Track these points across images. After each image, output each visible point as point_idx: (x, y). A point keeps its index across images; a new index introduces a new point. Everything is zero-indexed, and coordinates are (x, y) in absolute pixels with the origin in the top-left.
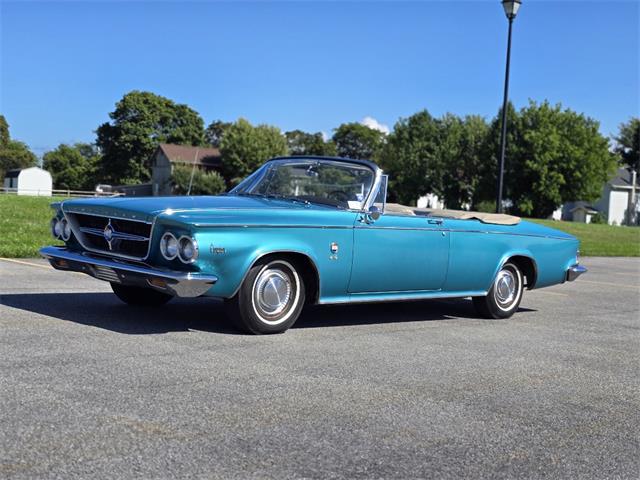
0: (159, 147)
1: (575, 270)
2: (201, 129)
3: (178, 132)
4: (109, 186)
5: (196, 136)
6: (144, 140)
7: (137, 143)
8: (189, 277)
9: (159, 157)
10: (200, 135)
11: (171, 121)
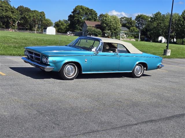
0: (84, 22)
1: (160, 66)
2: (97, 16)
3: (90, 17)
4: (71, 32)
5: (95, 18)
6: (80, 20)
7: (78, 20)
8: (48, 67)
9: (84, 24)
10: (96, 18)
11: (88, 14)
